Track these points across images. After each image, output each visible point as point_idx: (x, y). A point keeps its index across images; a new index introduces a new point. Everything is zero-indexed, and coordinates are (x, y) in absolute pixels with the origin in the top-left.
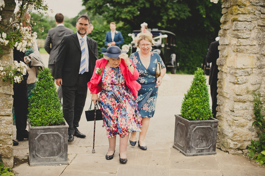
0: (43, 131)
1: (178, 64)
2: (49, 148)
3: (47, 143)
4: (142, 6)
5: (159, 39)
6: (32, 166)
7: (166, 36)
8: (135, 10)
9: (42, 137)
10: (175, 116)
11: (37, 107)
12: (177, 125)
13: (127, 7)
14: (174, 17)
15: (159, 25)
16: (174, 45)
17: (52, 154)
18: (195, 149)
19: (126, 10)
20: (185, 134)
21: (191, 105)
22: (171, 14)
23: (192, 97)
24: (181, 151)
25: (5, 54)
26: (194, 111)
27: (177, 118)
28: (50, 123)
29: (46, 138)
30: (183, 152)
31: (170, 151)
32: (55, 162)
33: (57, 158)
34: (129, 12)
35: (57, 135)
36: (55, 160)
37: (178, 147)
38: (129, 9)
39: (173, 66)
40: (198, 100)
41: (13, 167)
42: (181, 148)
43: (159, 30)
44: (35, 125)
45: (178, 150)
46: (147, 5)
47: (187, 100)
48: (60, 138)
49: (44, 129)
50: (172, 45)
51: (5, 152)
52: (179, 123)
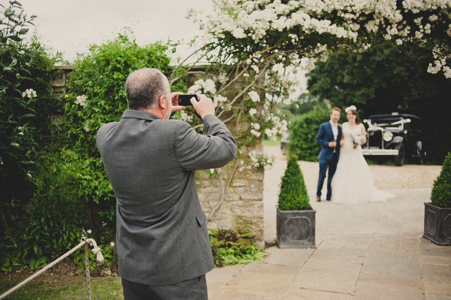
0: (292, 215)
1: (425, 153)
2: (297, 232)
3: (295, 227)
4: (378, 86)
5: (400, 124)
6: (281, 248)
7: (409, 121)
8: (369, 92)
9: (291, 221)
10: (425, 203)
11: (286, 193)
12: (427, 213)
13: (360, 90)
14: (417, 97)
15: (400, 107)
16: (420, 131)
17: (301, 237)
18: (448, 238)
19: (358, 93)
20: (436, 222)
21: (441, 192)
22: (414, 94)
23: (443, 184)
24: (433, 240)
25: (257, 144)
26: (445, 198)
27: (427, 206)
28: (299, 207)
29: (295, 222)
30: (435, 242)
31: (420, 241)
32: (303, 246)
33: (305, 241)
34: (363, 95)
35: (306, 220)
36: (303, 244)
37: (429, 237)
38: (363, 91)
39: (419, 156)
40: (449, 186)
41: (265, 249)
42: (432, 237)
43: (399, 113)
44: (285, 210)
45: (429, 239)
46: (384, 85)
47: (437, 187)
48: (308, 222)
49: (293, 213)
50: (416, 131)
51: (258, 234)
52: (428, 211)
